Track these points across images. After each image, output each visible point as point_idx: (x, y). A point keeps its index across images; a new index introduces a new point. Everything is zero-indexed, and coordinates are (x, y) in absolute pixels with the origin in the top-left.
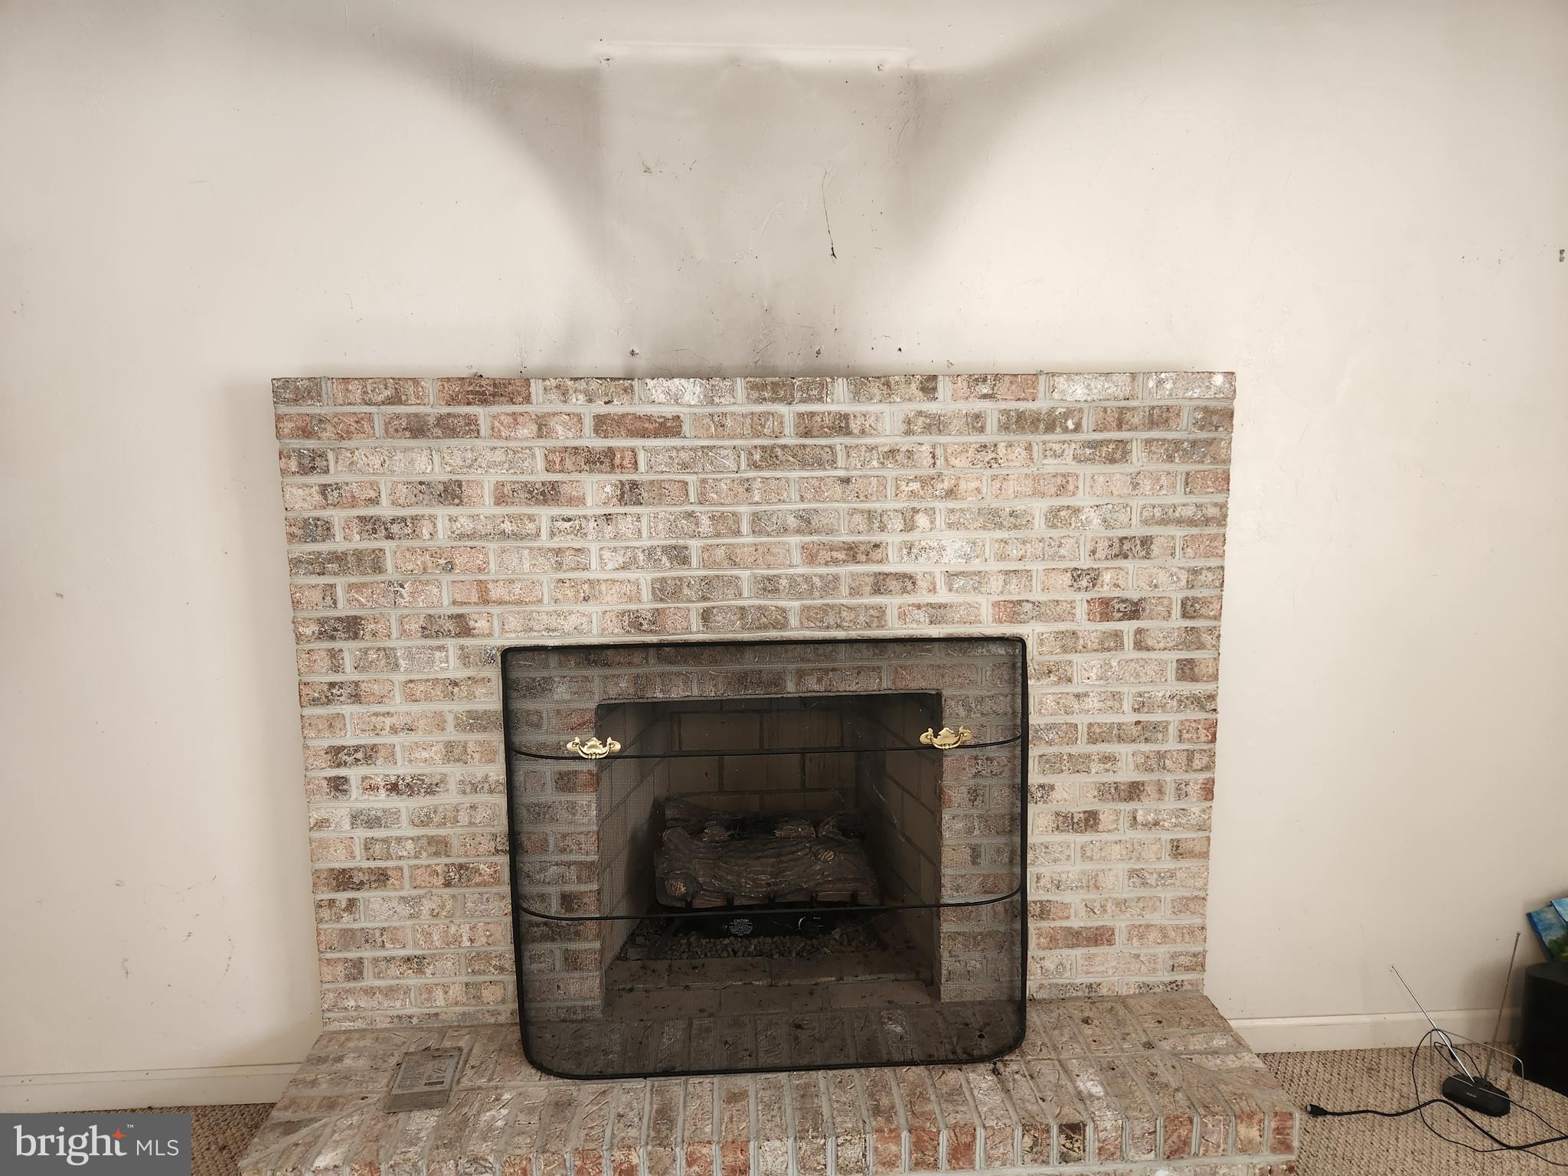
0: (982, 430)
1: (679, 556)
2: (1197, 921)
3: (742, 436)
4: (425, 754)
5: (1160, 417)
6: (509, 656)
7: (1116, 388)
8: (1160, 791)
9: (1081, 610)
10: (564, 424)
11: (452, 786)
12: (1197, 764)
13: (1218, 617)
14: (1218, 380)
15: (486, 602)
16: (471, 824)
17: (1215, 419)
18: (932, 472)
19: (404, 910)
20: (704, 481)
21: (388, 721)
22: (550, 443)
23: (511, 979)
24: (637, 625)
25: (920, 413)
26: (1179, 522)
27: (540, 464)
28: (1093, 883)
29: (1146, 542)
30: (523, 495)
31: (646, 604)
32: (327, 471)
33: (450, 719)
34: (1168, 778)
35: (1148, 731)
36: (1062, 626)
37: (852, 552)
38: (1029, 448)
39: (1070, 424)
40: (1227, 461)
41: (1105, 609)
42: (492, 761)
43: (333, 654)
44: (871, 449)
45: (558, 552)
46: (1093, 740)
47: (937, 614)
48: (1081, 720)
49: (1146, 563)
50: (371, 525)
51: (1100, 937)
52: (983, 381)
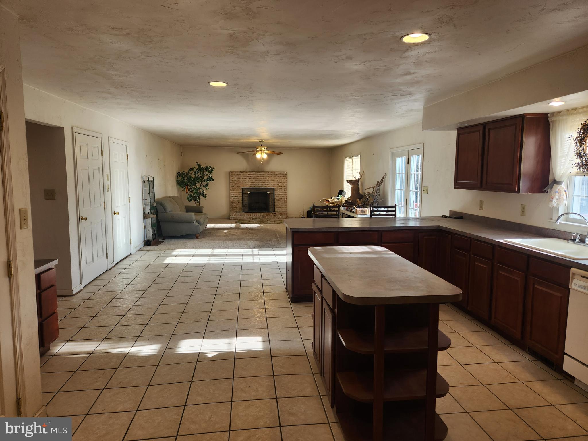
0: (272, 175)
1: (253, 182)
2: (286, 207)
3: (257, 175)
4: (237, 194)
5: (282, 175)
6: (243, 188)
7: (280, 173)
10: (246, 174)
11: (239, 196)
12: (286, 196)
13: (287, 187)
14: (286, 172)
15: (241, 185)
16: (240, 199)
17: (286, 175)
18: (269, 178)
19: (236, 204)
20: (255, 178)
21: (235, 192)
23: (242, 209)
24: (250, 187)
25: (268, 174)
26: (284, 181)
27: (245, 177)
28: (279, 204)
29: (282, 182)
30: (244, 179)
31: (251, 185)
32: (232, 177)
33: (239, 192)
34: (284, 197)
35: (283, 194)
36: (277, 187)
37: (264, 182)
38: (274, 176)
39: (277, 175)
40: (287, 177)
41: (280, 186)
42: (241, 195)
43: (232, 188)
44: (265, 176)
45: (246, 182)
46: (279, 195)
47: (269, 186)
48: (278, 193)
49: (282, 184)
50: (235, 180)
51: (280, 208)
52: (271, 172)
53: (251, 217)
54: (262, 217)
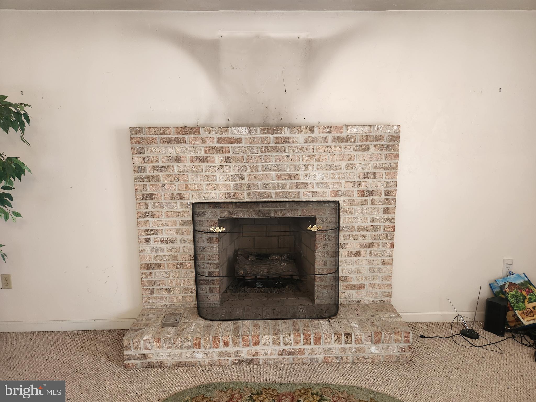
0: (327, 142)
1: (241, 177)
2: (389, 283)
3: (259, 143)
4: (171, 232)
5: (378, 138)
6: (194, 204)
7: (365, 130)
8: (378, 245)
9: (356, 194)
10: (209, 140)
11: (179, 241)
12: (389, 238)
13: (395, 196)
14: (395, 127)
15: (188, 190)
16: (184, 252)
17: (394, 139)
18: (313, 154)
19: (165, 275)
20: (248, 156)
21: (161, 223)
22: (205, 145)
23: (195, 295)
24: (229, 197)
25: (309, 137)
26: (384, 168)
27: (203, 151)
28: (359, 271)
29: (374, 174)
30: (198, 160)
31: (232, 191)
32: (144, 153)
33: (178, 223)
34: (381, 242)
35: (375, 228)
36: (350, 198)
37: (290, 176)
38: (340, 147)
39: (352, 140)
40: (398, 151)
41: (362, 193)
42: (189, 234)
43: (146, 204)
44: (295, 147)
45: (208, 176)
46: (359, 230)
47: (314, 194)
48: (356, 225)
49: (374, 180)
50: (156, 168)
51: (361, 287)
52: (327, 128)
53: (229, 354)
54: (282, 353)
